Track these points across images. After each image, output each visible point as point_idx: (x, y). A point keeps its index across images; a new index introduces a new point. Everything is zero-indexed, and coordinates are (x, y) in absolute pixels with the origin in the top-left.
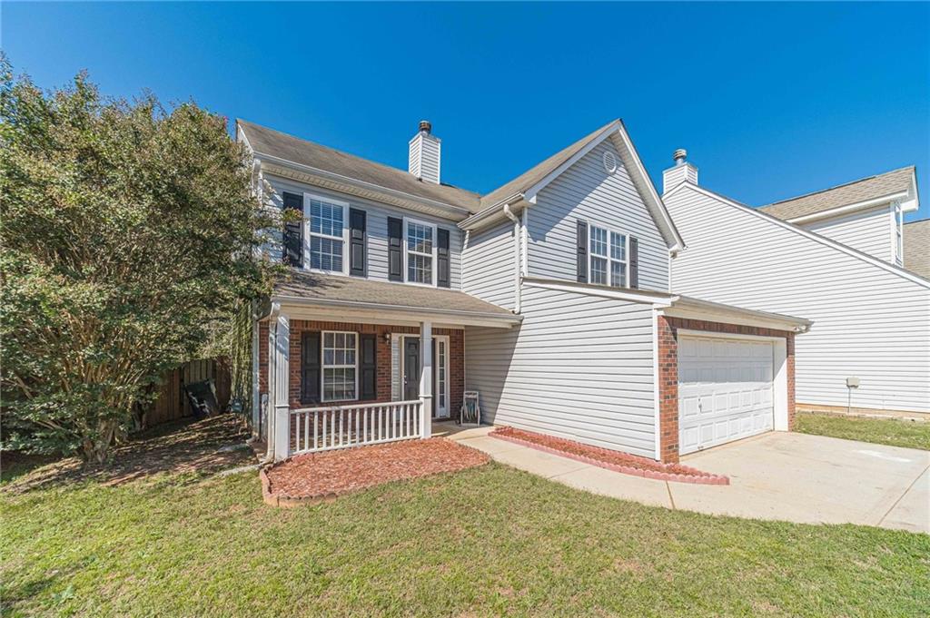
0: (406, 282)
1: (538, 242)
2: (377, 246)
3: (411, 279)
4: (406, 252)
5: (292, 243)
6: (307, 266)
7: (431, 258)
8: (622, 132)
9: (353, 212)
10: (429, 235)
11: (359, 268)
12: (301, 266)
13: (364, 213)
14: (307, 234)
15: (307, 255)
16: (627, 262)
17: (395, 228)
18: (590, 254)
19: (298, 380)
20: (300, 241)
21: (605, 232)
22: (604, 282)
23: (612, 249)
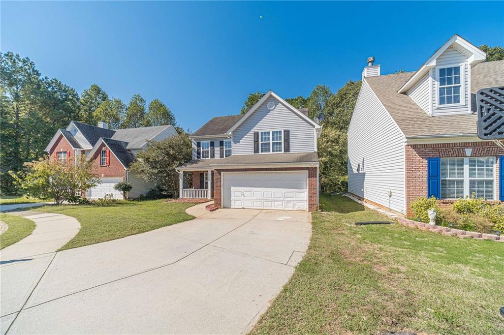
0: (225, 158)
1: (237, 144)
2: (217, 149)
4: (225, 149)
5: (199, 153)
6: (201, 158)
8: (273, 94)
9: (211, 142)
11: (213, 156)
13: (213, 142)
14: (202, 150)
15: (201, 155)
16: (283, 141)
17: (221, 144)
18: (260, 142)
19: (199, 183)
20: (200, 153)
21: (269, 133)
22: (269, 151)
23: (273, 138)
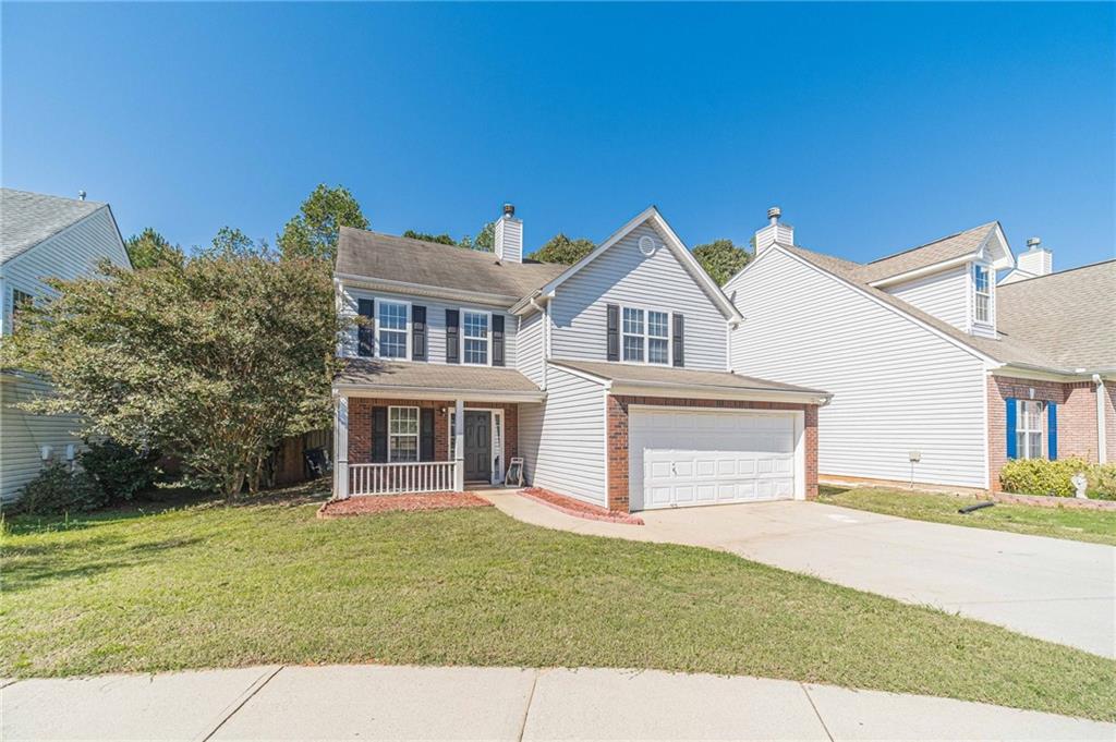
0: (463, 364)
2: (436, 335)
3: (467, 360)
4: (462, 337)
5: (365, 336)
6: (377, 354)
7: (486, 342)
8: (658, 218)
9: (415, 308)
10: (484, 321)
11: (420, 354)
12: (372, 355)
13: (424, 309)
14: (377, 330)
15: (377, 346)
16: (670, 338)
17: (452, 318)
18: (622, 334)
19: (369, 444)
20: (372, 335)
21: (641, 312)
22: (641, 358)
23: (650, 327)
